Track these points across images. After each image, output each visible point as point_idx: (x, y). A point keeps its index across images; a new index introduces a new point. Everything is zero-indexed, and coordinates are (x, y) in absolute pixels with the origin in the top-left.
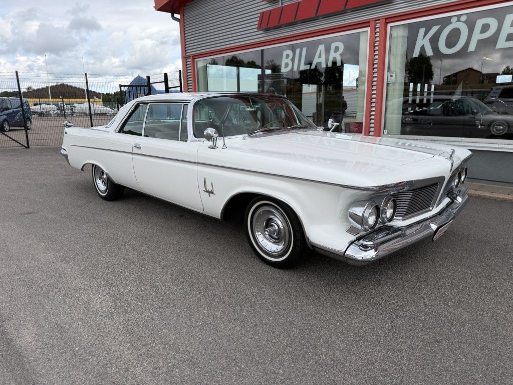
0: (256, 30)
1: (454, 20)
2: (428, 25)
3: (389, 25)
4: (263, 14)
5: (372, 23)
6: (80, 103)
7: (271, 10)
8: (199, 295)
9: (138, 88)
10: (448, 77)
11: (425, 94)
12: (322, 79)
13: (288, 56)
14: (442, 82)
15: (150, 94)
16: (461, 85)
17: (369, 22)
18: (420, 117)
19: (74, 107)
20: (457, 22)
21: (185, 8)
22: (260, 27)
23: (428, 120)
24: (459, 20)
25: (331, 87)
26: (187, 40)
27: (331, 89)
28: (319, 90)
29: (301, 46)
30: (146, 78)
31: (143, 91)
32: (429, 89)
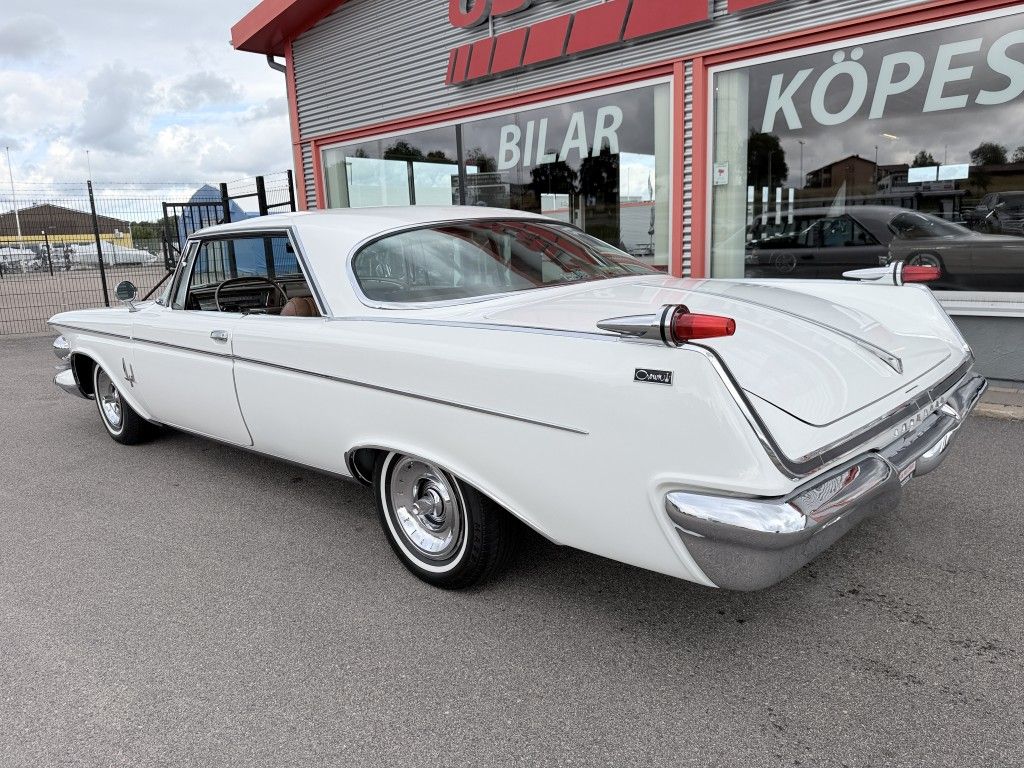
0: (443, 85)
1: (838, 57)
2: (789, 69)
3: (712, 70)
4: (456, 53)
5: (678, 67)
6: (85, 244)
7: (472, 46)
8: (339, 673)
9: (203, 208)
10: (816, 174)
11: (778, 207)
12: (577, 183)
13: (510, 137)
14: (804, 184)
15: (228, 220)
16: (843, 189)
17: (672, 64)
18: (772, 252)
19: (71, 251)
20: (844, 60)
21: (294, 44)
22: (451, 80)
23: (788, 256)
24: (848, 58)
25: (594, 200)
26: (301, 109)
27: (594, 204)
28: (574, 205)
29: (537, 116)
30: (219, 188)
31: (212, 215)
32: (785, 197)
